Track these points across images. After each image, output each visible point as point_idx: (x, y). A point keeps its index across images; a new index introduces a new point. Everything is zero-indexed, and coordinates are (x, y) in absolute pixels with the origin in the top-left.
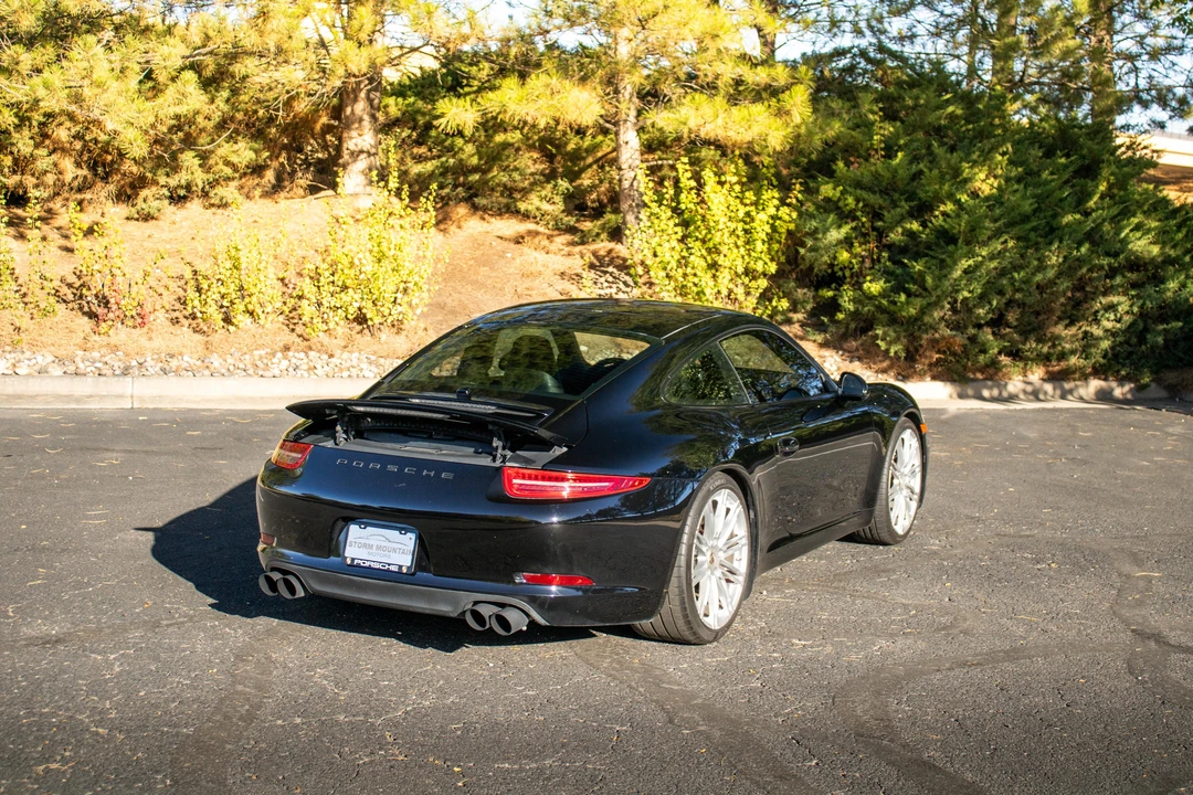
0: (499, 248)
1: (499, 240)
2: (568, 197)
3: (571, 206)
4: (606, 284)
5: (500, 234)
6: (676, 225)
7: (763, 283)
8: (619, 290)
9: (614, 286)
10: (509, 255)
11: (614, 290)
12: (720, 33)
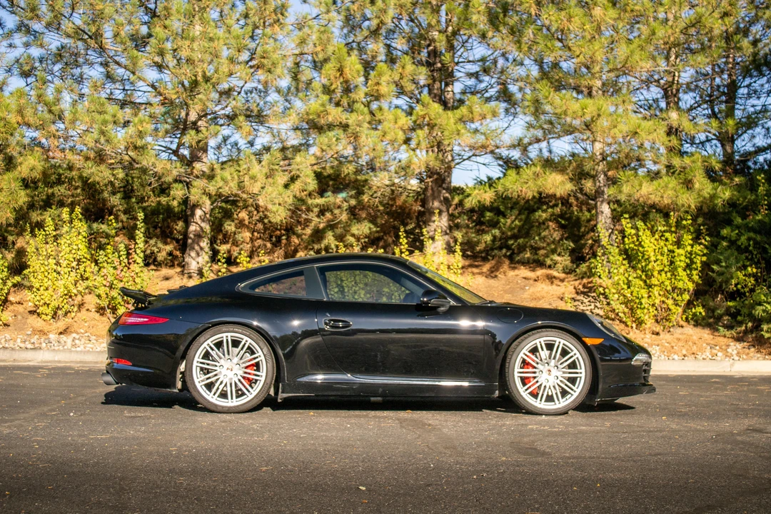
0: (523, 284)
1: (524, 280)
2: (572, 252)
3: (574, 257)
4: (588, 304)
5: (524, 276)
6: (624, 259)
7: (686, 297)
8: (596, 306)
9: (593, 304)
10: (527, 288)
11: (592, 307)
12: (638, 131)
